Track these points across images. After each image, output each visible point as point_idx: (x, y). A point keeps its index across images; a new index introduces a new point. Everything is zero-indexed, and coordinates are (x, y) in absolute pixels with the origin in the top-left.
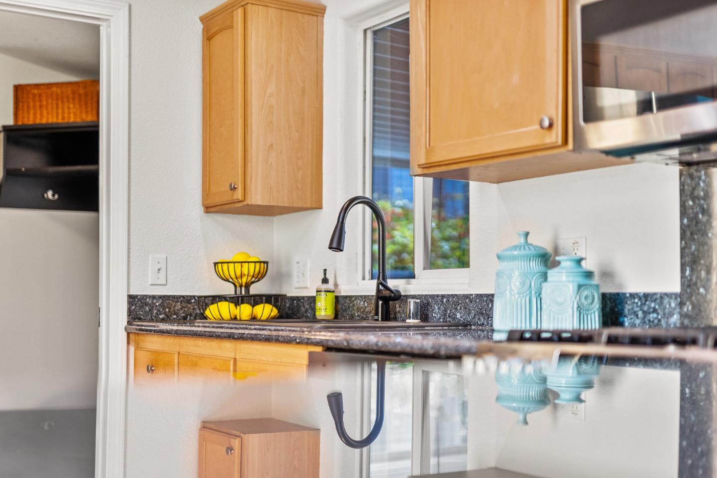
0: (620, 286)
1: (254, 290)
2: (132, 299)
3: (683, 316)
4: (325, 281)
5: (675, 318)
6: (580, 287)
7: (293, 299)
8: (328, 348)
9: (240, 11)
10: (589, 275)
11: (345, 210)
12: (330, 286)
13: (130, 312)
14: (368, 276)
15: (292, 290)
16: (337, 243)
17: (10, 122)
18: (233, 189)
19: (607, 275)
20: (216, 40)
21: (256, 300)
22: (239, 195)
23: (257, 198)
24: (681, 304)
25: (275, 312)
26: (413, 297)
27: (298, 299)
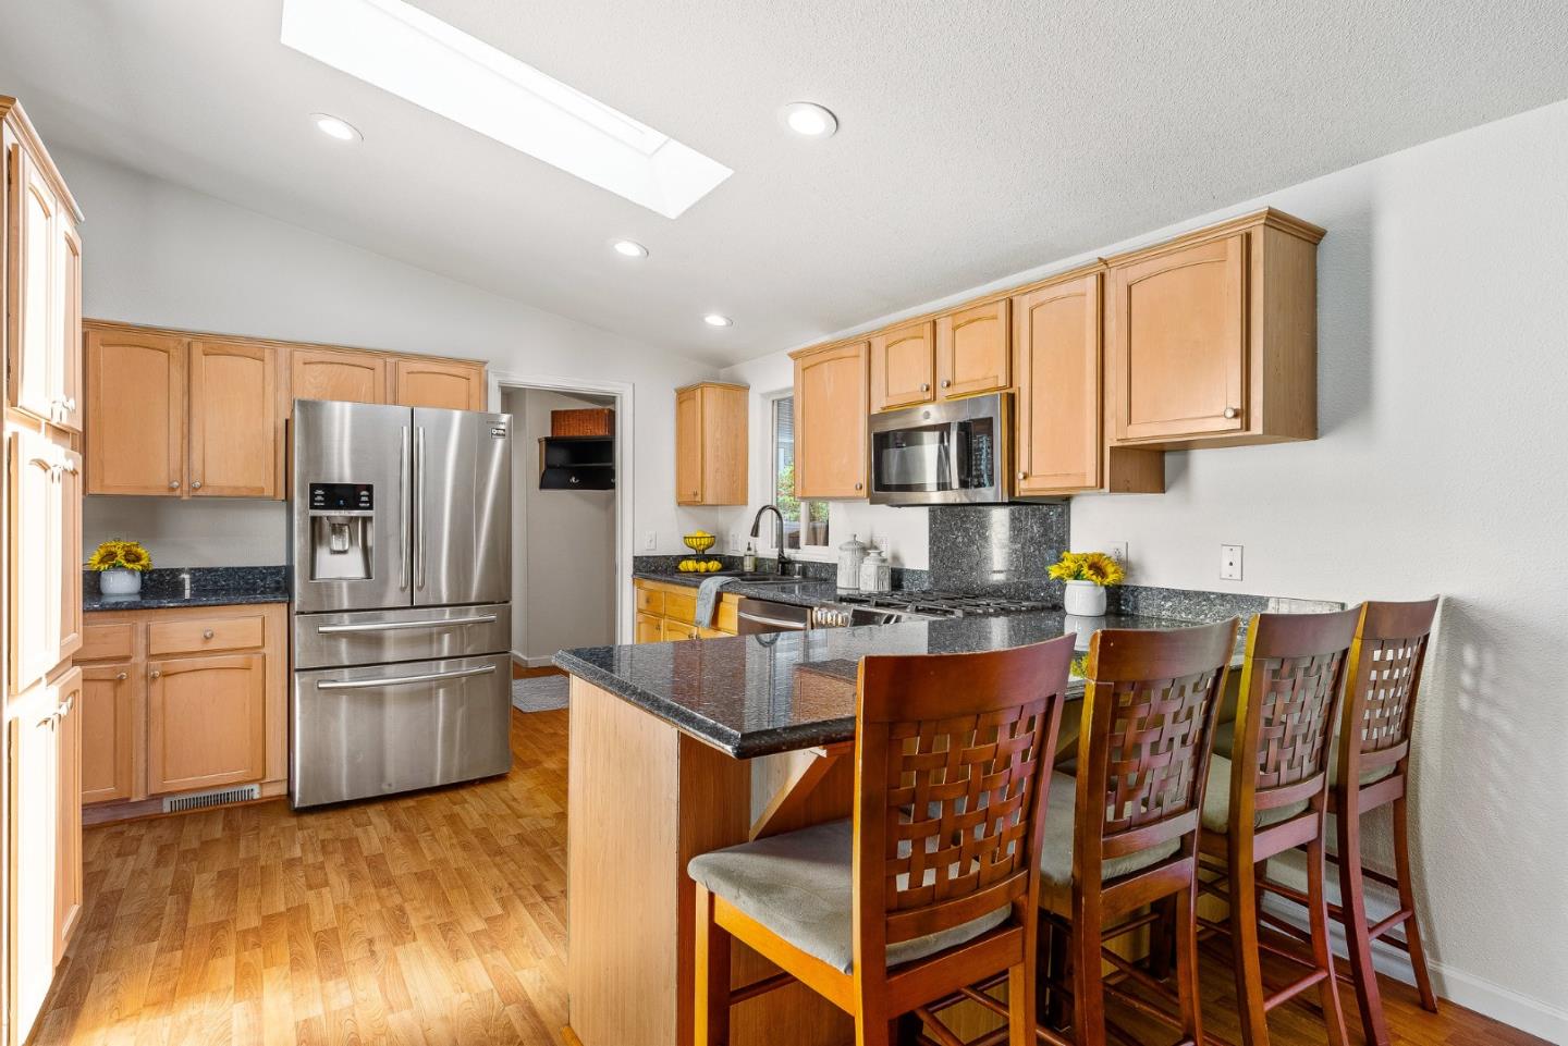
0: (903, 565)
1: (707, 552)
2: (635, 557)
3: (930, 583)
4: (749, 549)
5: (926, 584)
6: (878, 567)
7: (730, 557)
8: (749, 598)
9: (699, 391)
10: (884, 561)
11: (760, 513)
12: (752, 552)
13: (634, 566)
14: (774, 545)
15: (729, 552)
16: (755, 532)
17: (550, 435)
18: (696, 494)
19: (896, 558)
20: (684, 405)
21: (708, 558)
22: (698, 498)
23: (709, 500)
24: (929, 577)
25: (720, 566)
26: (799, 562)
27: (734, 557)
